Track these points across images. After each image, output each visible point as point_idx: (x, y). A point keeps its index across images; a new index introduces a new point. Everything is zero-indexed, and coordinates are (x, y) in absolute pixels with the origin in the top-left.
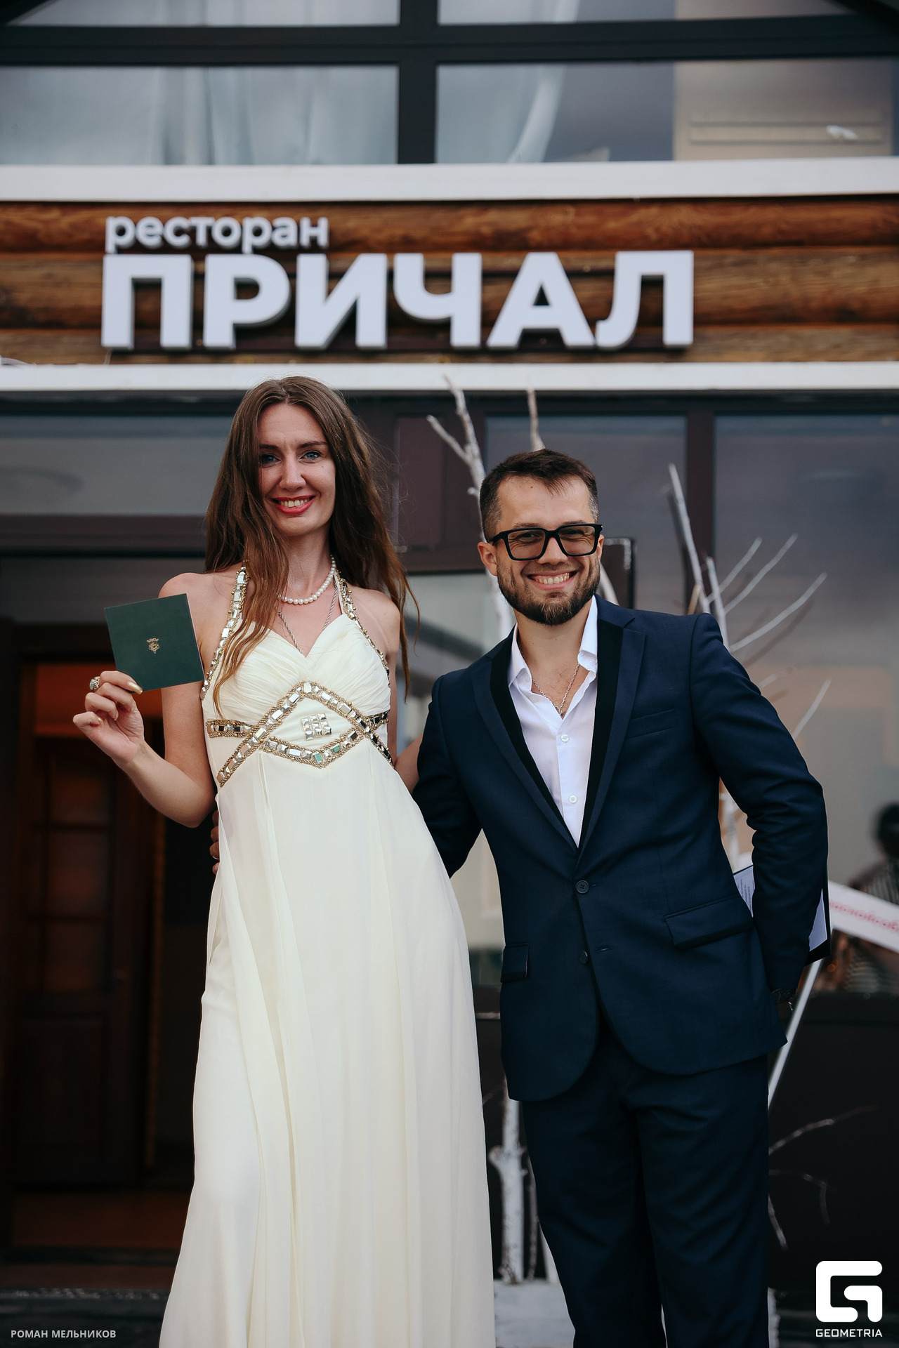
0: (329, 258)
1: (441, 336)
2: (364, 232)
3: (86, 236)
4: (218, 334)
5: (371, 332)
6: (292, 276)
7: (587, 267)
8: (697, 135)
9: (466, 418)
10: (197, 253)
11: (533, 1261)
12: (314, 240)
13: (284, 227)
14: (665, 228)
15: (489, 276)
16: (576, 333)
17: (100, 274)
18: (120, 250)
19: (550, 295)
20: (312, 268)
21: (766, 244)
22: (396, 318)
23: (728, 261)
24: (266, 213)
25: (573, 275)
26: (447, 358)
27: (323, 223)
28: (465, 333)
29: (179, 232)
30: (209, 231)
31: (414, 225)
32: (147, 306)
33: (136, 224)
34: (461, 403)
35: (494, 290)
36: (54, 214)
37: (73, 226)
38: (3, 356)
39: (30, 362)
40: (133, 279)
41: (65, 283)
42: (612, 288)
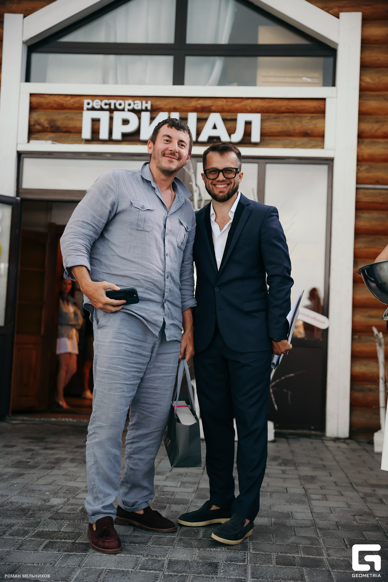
0: (151, 113)
2: (162, 106)
3: (78, 105)
4: (117, 136)
6: (139, 118)
7: (229, 118)
8: (264, 79)
10: (111, 111)
12: (146, 108)
13: (138, 103)
14: (253, 107)
15: (199, 120)
16: (225, 138)
17: (82, 117)
18: (88, 109)
19: (217, 126)
20: (146, 116)
21: (283, 112)
23: (272, 117)
24: (132, 99)
25: (225, 120)
27: (149, 103)
29: (106, 104)
30: (115, 104)
31: (177, 104)
32: (96, 126)
33: (93, 102)
35: (200, 124)
36: (69, 98)
37: (74, 102)
38: (52, 141)
39: (60, 143)
40: (92, 118)
41: (71, 119)
42: (236, 124)
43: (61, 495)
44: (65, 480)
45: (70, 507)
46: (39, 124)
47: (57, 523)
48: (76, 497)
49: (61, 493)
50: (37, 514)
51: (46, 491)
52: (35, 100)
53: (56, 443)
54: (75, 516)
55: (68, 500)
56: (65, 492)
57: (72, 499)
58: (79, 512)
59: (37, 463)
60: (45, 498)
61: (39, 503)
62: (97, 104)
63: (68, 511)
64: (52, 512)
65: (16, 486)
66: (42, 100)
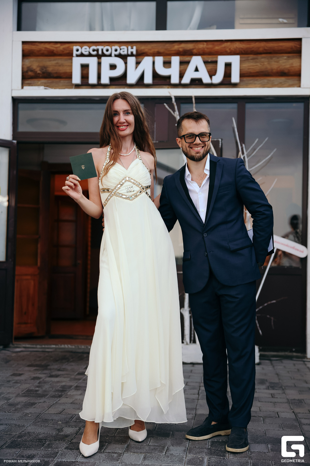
0: (136, 58)
1: (168, 80)
2: (146, 50)
3: (68, 52)
4: (105, 80)
5: (148, 79)
6: (126, 63)
7: (210, 61)
8: (242, 21)
9: (175, 104)
10: (99, 56)
11: (192, 339)
12: (132, 53)
13: (124, 49)
14: (232, 49)
15: (181, 63)
16: (206, 79)
17: (72, 63)
18: (77, 56)
19: (199, 68)
20: (131, 61)
21: (261, 53)
22: (155, 75)
23: (250, 58)
24: (118, 45)
25: (205, 62)
26: (169, 87)
27: (135, 48)
28: (175, 80)
29: (94, 50)
30: (102, 50)
31: (161, 48)
32: (85, 72)
33: (81, 48)
34: (173, 100)
35: (183, 67)
36: (59, 45)
37: (64, 49)
38: (45, 86)
39: (52, 88)
40: (81, 64)
41: (62, 65)
42: (217, 66)
44: (73, 409)
46: (32, 71)
49: (72, 422)
50: (54, 444)
51: (58, 421)
52: (27, 47)
53: (59, 370)
56: (76, 421)
57: (82, 427)
59: (45, 391)
60: (59, 427)
61: (54, 433)
62: (85, 50)
65: (29, 415)
66: (33, 47)
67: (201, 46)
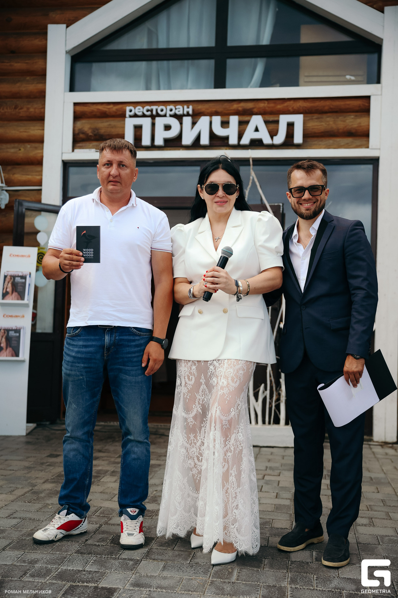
0: (192, 118)
1: (226, 141)
2: (203, 110)
3: (121, 113)
4: (159, 142)
5: (205, 140)
6: (181, 124)
7: (271, 120)
8: (307, 79)
10: (153, 117)
12: (188, 112)
13: (179, 108)
14: (295, 108)
15: (241, 123)
16: (267, 140)
17: (124, 124)
18: (131, 116)
19: (259, 128)
20: (187, 121)
21: (326, 112)
22: (212, 135)
23: (315, 117)
24: (174, 105)
25: (266, 122)
26: (228, 148)
27: (191, 107)
28: (233, 140)
29: (148, 111)
30: (157, 110)
31: (219, 107)
32: (138, 133)
33: (135, 109)
35: (242, 127)
36: (111, 106)
37: (117, 110)
38: (96, 149)
40: (134, 125)
41: (115, 127)
42: (278, 126)
43: (94, 519)
44: (101, 500)
45: (101, 536)
46: (83, 133)
47: (83, 560)
48: (109, 522)
49: (94, 516)
50: (64, 546)
52: (79, 108)
54: (103, 550)
55: (101, 526)
56: (99, 516)
57: (104, 524)
58: (109, 543)
63: (98, 542)
64: (80, 543)
65: (50, 507)
66: (85, 109)
67: (262, 105)
